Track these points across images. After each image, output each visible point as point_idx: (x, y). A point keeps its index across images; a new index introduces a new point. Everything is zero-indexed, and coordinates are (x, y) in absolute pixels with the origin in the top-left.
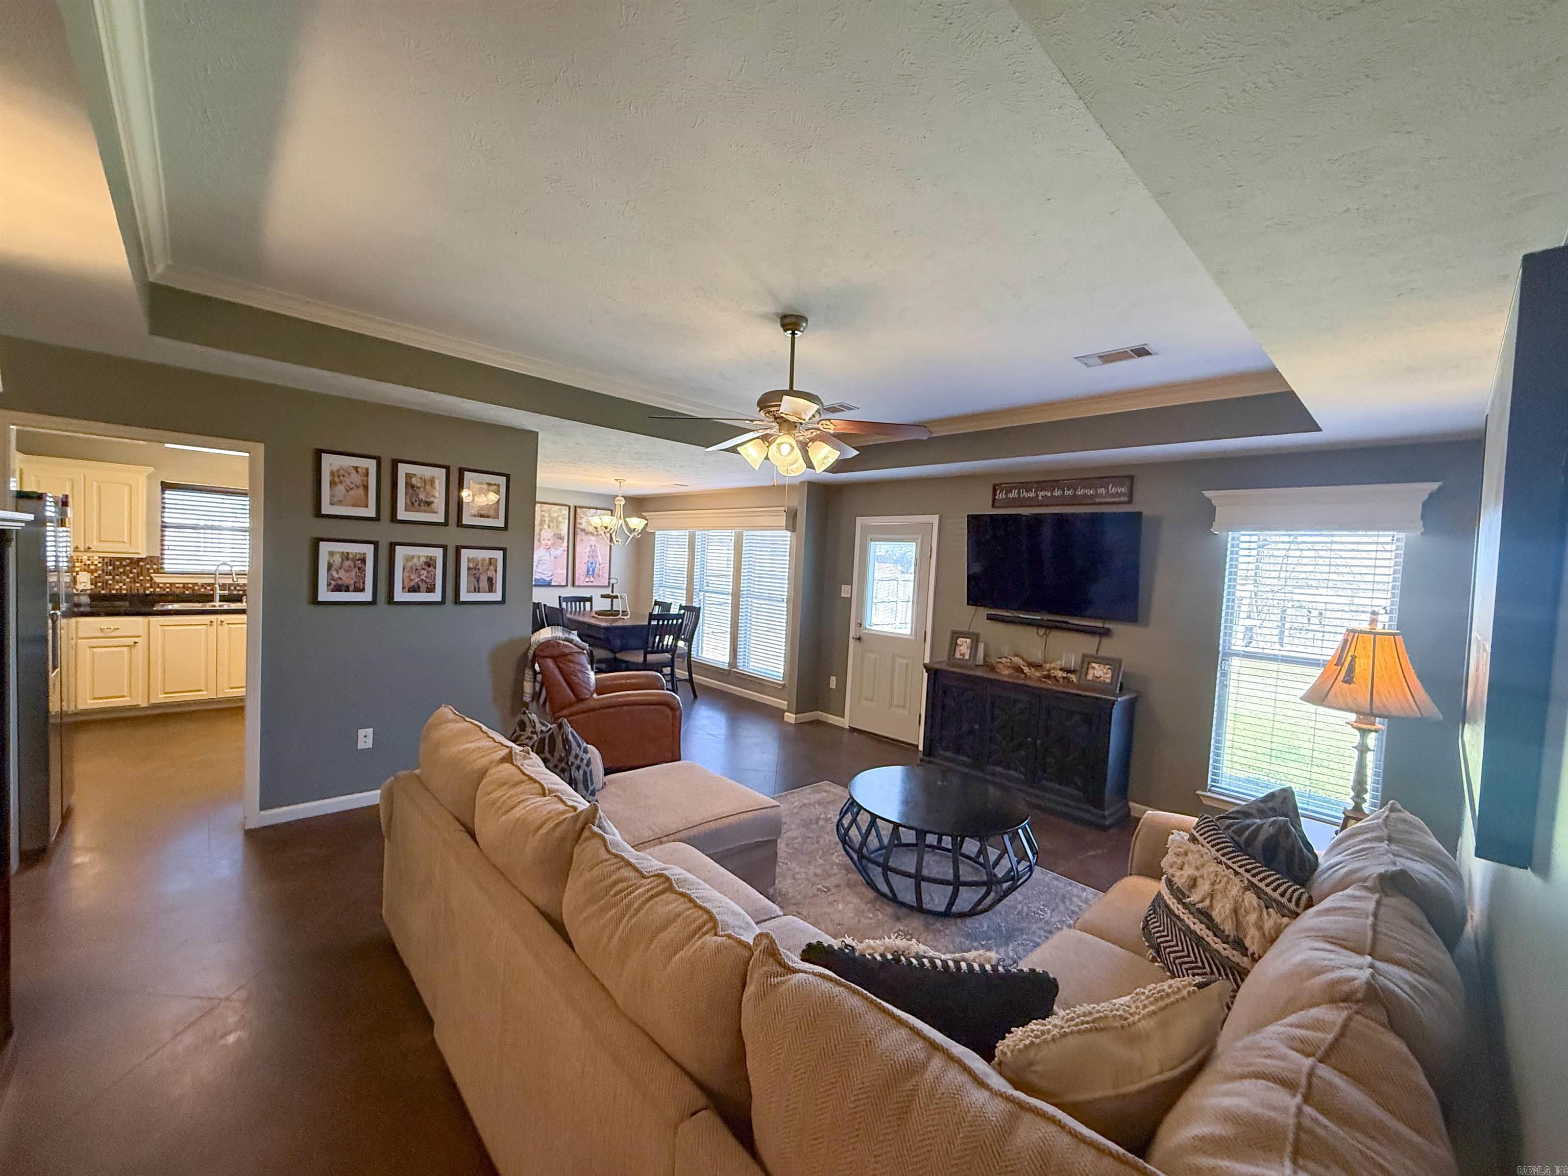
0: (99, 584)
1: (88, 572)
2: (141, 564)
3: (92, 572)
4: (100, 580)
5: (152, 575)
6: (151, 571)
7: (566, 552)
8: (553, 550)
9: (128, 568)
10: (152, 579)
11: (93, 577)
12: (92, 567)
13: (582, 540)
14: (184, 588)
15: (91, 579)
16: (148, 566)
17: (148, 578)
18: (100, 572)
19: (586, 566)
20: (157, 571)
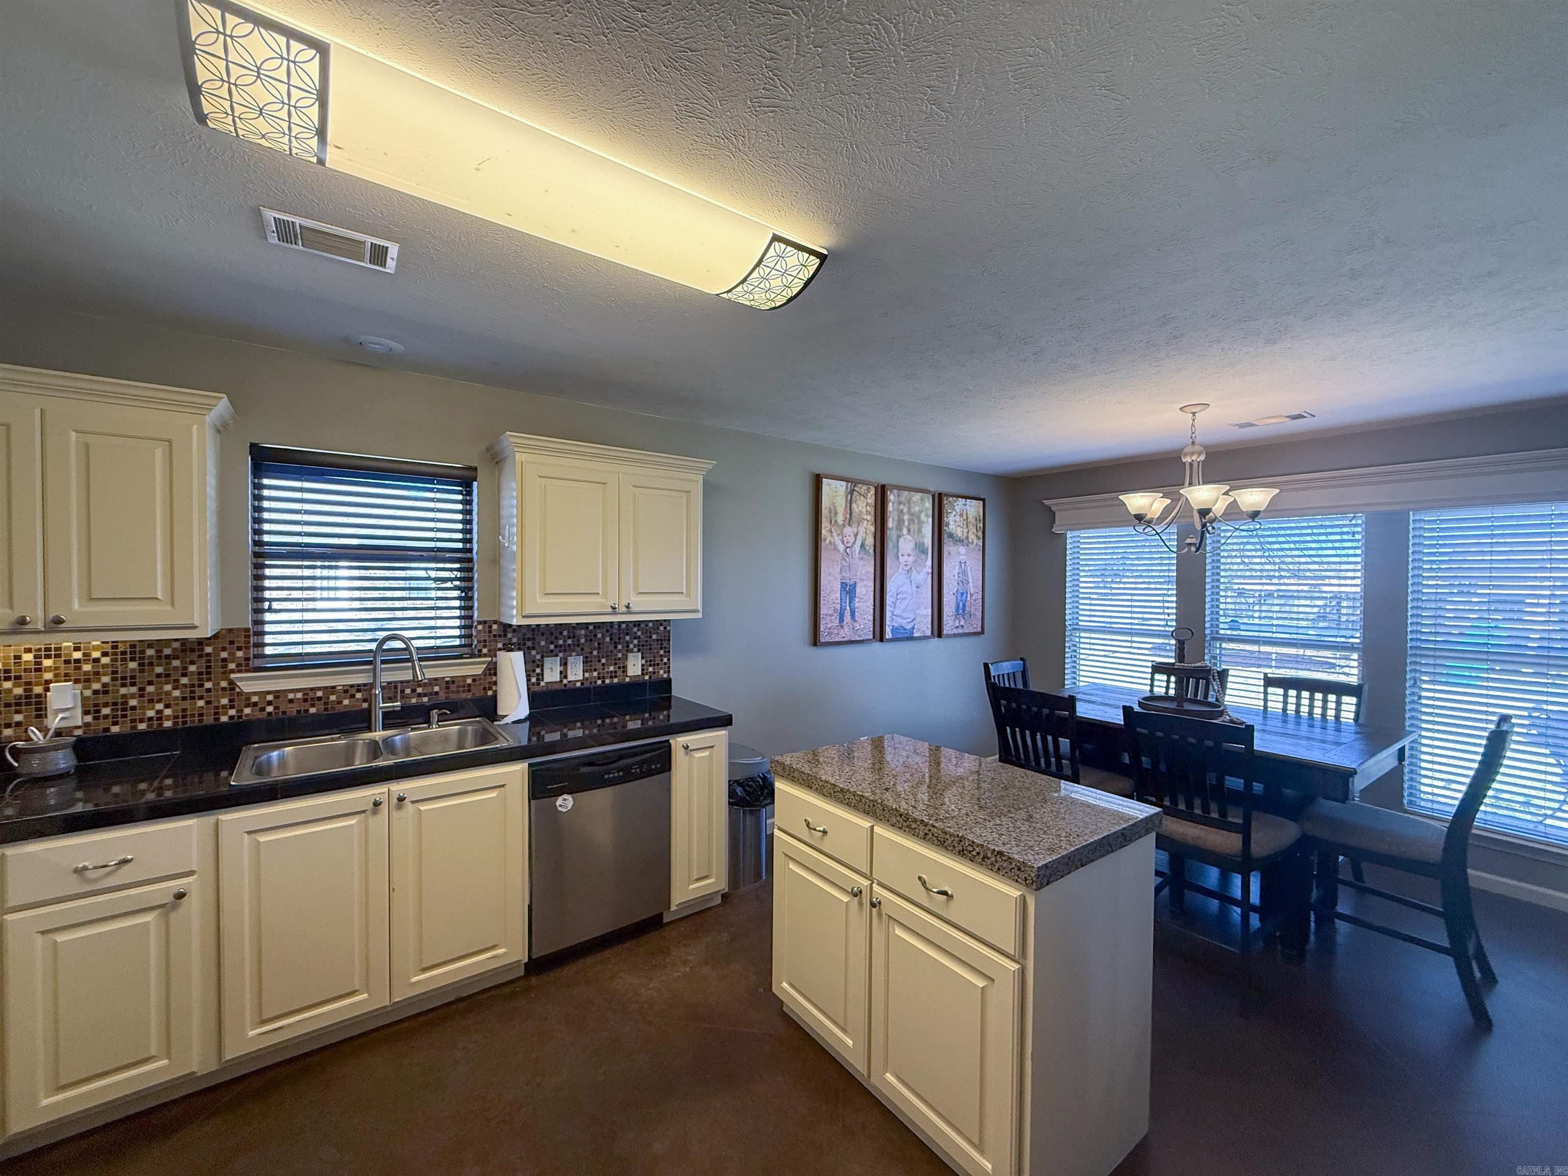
0: (106, 711)
1: (77, 681)
2: (209, 650)
3: (87, 680)
4: (109, 698)
5: (233, 676)
6: (232, 666)
8: (914, 574)
9: (176, 663)
10: (232, 684)
11: (88, 693)
12: (87, 667)
13: (948, 553)
14: (305, 700)
15: (84, 699)
16: (224, 655)
17: (224, 684)
18: (106, 679)
19: (955, 599)
20: (245, 666)
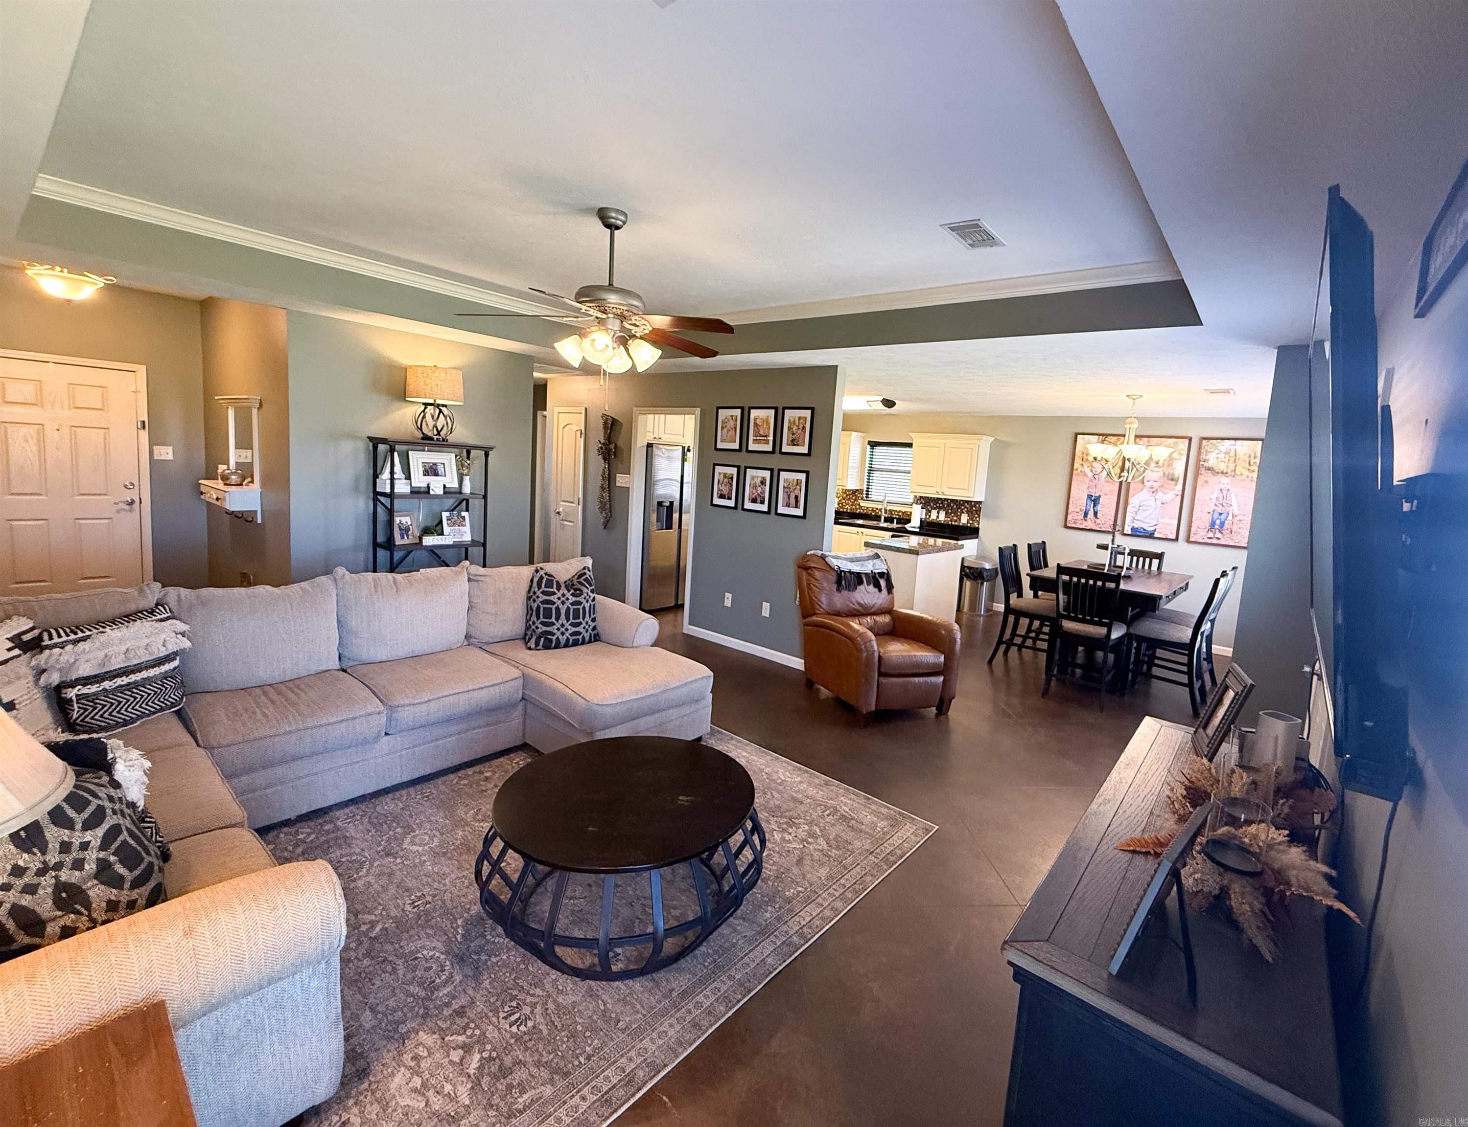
3: (839, 497)
5: (862, 501)
7: (1179, 498)
8: (1159, 495)
13: (1206, 482)
14: (872, 511)
15: (838, 502)
16: (865, 496)
19: (1209, 517)
20: (866, 499)
